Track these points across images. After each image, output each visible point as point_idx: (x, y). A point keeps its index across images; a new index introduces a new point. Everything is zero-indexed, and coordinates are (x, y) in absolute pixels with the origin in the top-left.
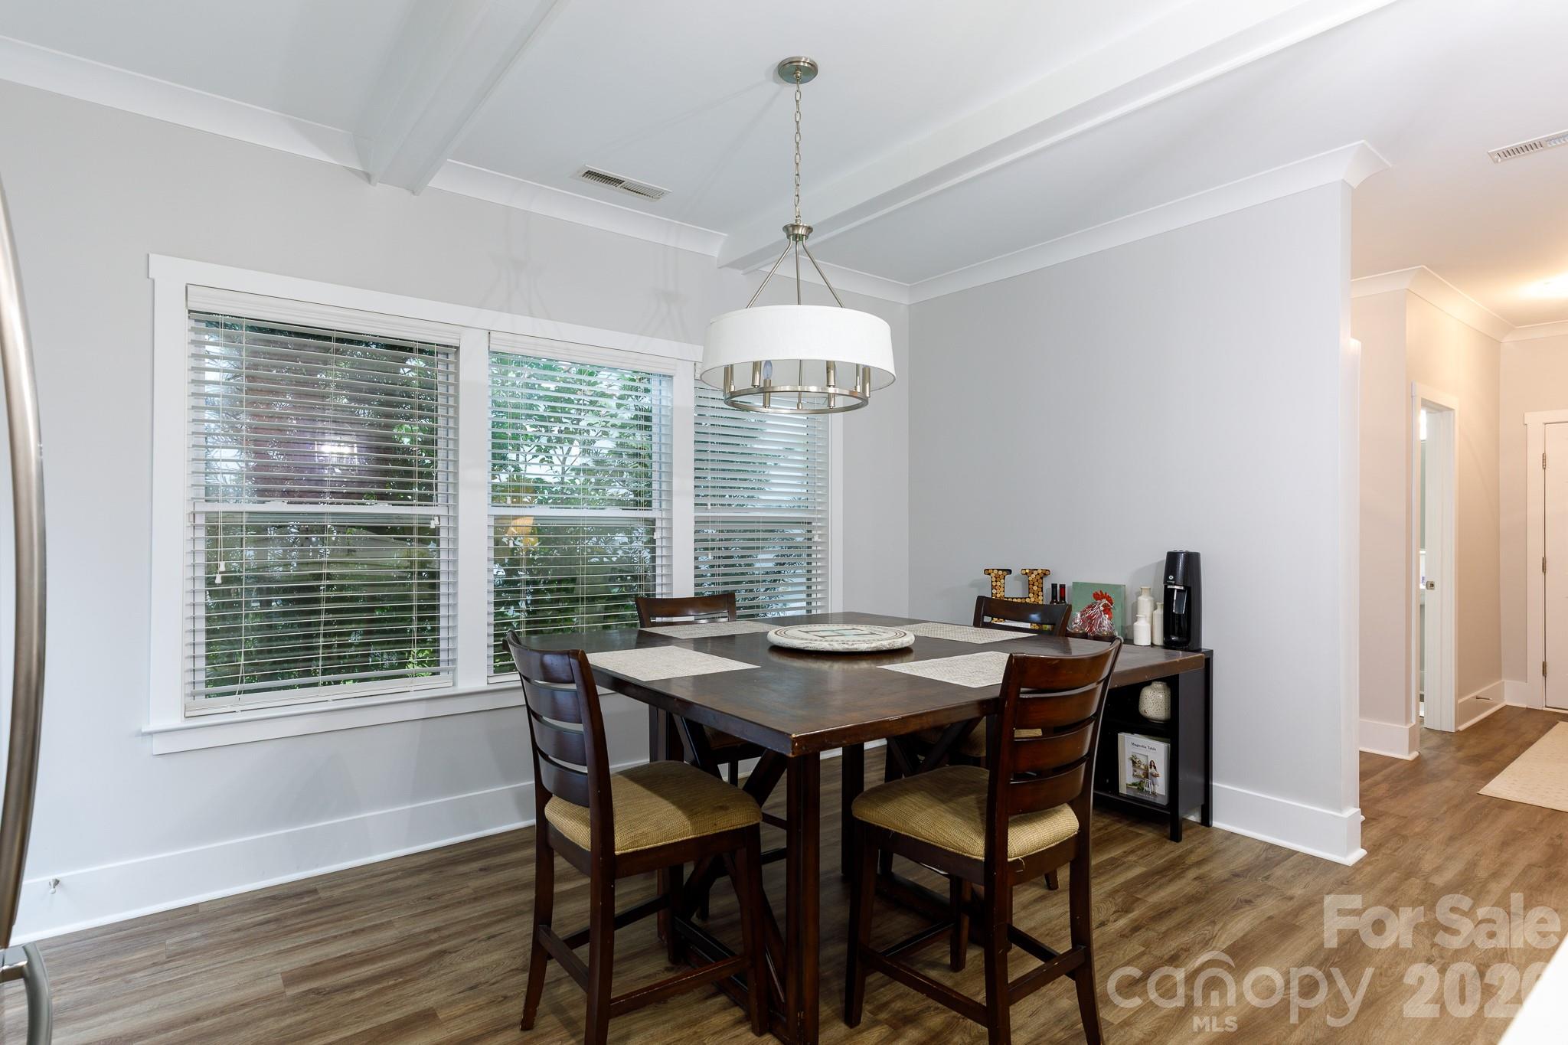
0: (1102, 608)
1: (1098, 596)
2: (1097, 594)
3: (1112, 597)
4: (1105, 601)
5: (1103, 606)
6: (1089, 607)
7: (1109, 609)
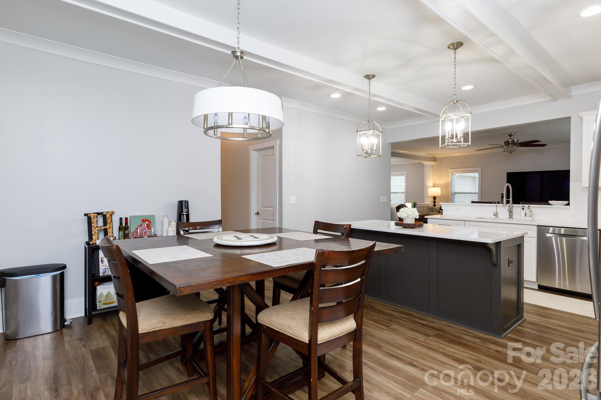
0: (146, 226)
1: (143, 221)
2: (144, 220)
3: (151, 220)
4: (147, 222)
5: (146, 225)
6: (139, 226)
7: (149, 226)
